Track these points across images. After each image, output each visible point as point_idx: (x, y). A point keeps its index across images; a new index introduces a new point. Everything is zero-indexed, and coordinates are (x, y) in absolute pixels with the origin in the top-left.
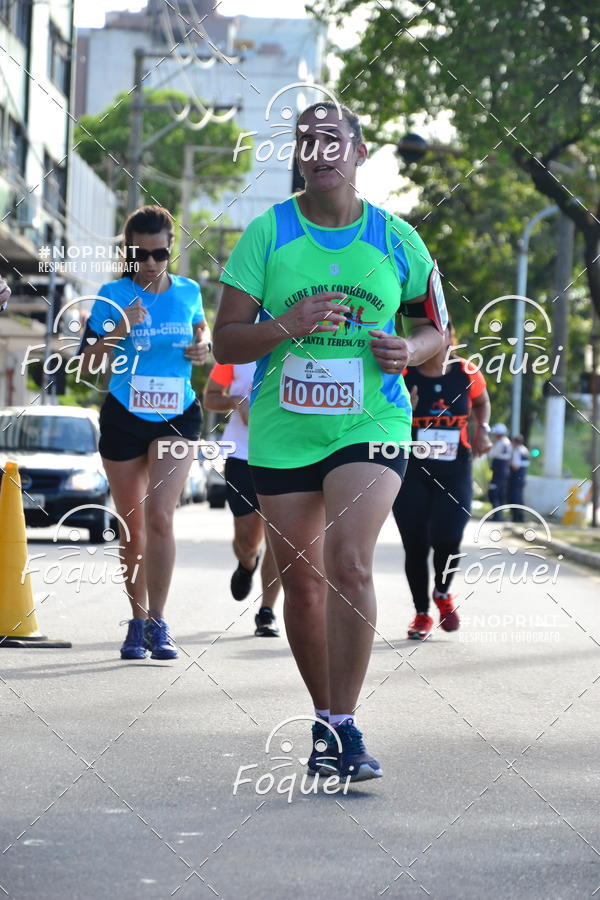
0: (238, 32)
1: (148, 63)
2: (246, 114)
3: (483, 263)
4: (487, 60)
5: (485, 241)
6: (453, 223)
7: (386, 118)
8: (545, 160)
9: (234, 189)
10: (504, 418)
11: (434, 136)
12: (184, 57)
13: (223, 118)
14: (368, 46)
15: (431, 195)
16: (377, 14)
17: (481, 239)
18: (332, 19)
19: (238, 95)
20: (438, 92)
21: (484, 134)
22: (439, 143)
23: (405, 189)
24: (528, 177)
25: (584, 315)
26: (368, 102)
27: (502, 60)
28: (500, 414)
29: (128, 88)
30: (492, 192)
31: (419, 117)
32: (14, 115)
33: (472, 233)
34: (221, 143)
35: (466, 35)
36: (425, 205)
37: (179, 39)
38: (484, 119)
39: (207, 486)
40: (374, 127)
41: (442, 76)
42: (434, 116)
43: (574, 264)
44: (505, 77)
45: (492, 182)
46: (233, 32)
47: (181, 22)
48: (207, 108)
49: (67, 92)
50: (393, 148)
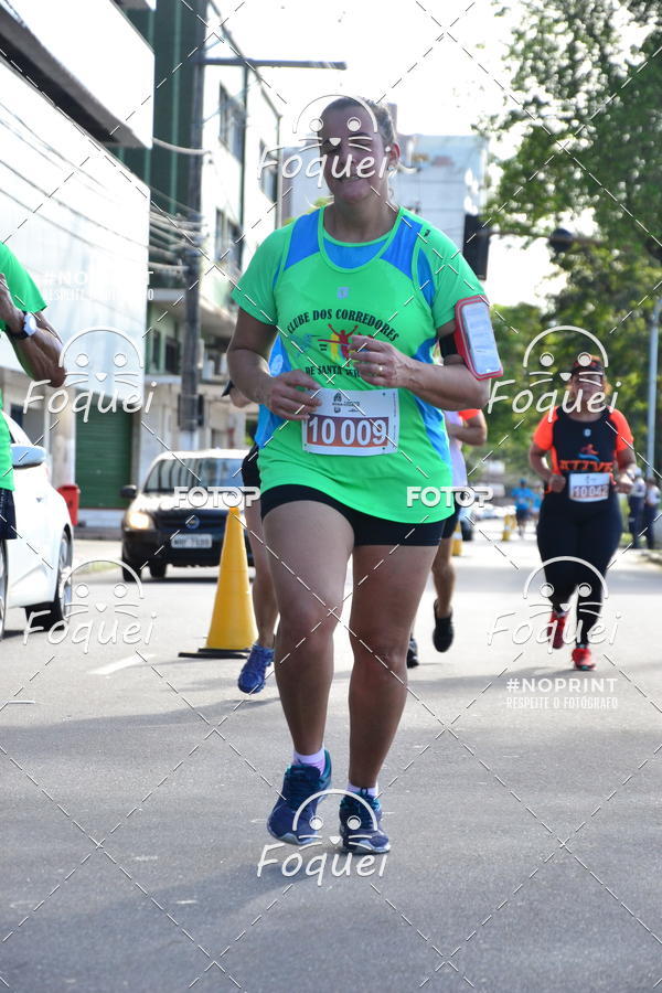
0: (416, 148)
3: (621, 334)
4: (623, 166)
5: (622, 316)
6: (596, 301)
7: (540, 216)
14: (522, 157)
15: (576, 279)
16: (531, 130)
17: (619, 315)
18: (493, 135)
19: (417, 199)
20: (582, 194)
21: (621, 228)
22: (583, 235)
23: (556, 275)
24: (658, 262)
26: (524, 203)
27: (635, 166)
30: (628, 276)
31: (566, 215)
32: (232, 218)
33: (612, 310)
35: (605, 145)
36: (573, 288)
38: (620, 215)
40: (530, 223)
41: (585, 181)
42: (579, 214)
44: (638, 181)
45: (628, 267)
46: (411, 147)
49: (275, 198)
50: (546, 240)
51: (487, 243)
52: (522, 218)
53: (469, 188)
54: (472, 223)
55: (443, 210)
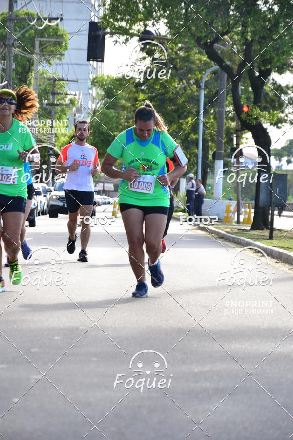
2: (65, 21)
3: (182, 94)
5: (183, 83)
7: (134, 23)
8: (212, 43)
9: (60, 59)
10: (193, 171)
11: (157, 32)
13: (54, 24)
17: (181, 83)
19: (61, 13)
22: (160, 35)
24: (204, 52)
25: (232, 119)
26: (125, 15)
28: (192, 169)
29: (6, 10)
30: (187, 59)
31: (150, 23)
33: (177, 80)
34: (53, 36)
38: (182, 23)
39: (48, 206)
40: (128, 28)
41: (160, 2)
42: (157, 22)
43: (227, 95)
45: (186, 54)
48: (45, 19)
50: (138, 38)
51: (104, 39)
52: (123, 24)
53: (93, 6)
54: (93, 26)
55: (77, 19)
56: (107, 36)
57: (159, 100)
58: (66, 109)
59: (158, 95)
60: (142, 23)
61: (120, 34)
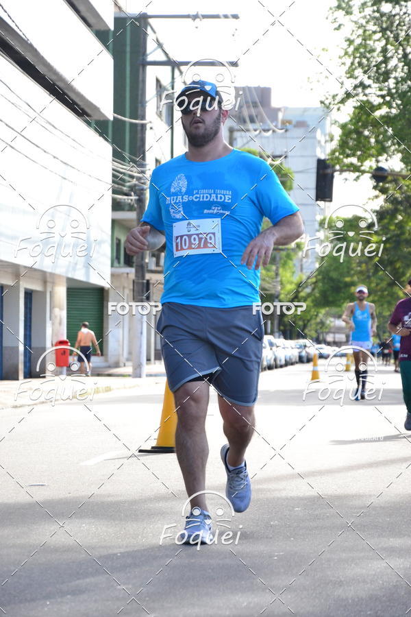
0: (283, 117)
1: (237, 134)
2: (289, 159)
6: (403, 214)
7: (366, 159)
11: (391, 168)
12: (255, 130)
13: (277, 162)
15: (392, 200)
16: (359, 104)
18: (334, 108)
19: (286, 150)
20: (394, 145)
22: (394, 171)
23: (377, 197)
26: (355, 151)
31: (383, 158)
35: (407, 113)
36: (389, 206)
37: (252, 121)
40: (359, 164)
41: (393, 137)
42: (391, 157)
46: (280, 116)
47: (253, 112)
48: (268, 157)
50: (370, 175)
51: (332, 177)
52: (354, 160)
53: (319, 142)
54: (322, 164)
55: (302, 156)
56: (336, 174)
57: (395, 241)
58: (292, 254)
59: (393, 236)
60: (374, 159)
61: (350, 171)
